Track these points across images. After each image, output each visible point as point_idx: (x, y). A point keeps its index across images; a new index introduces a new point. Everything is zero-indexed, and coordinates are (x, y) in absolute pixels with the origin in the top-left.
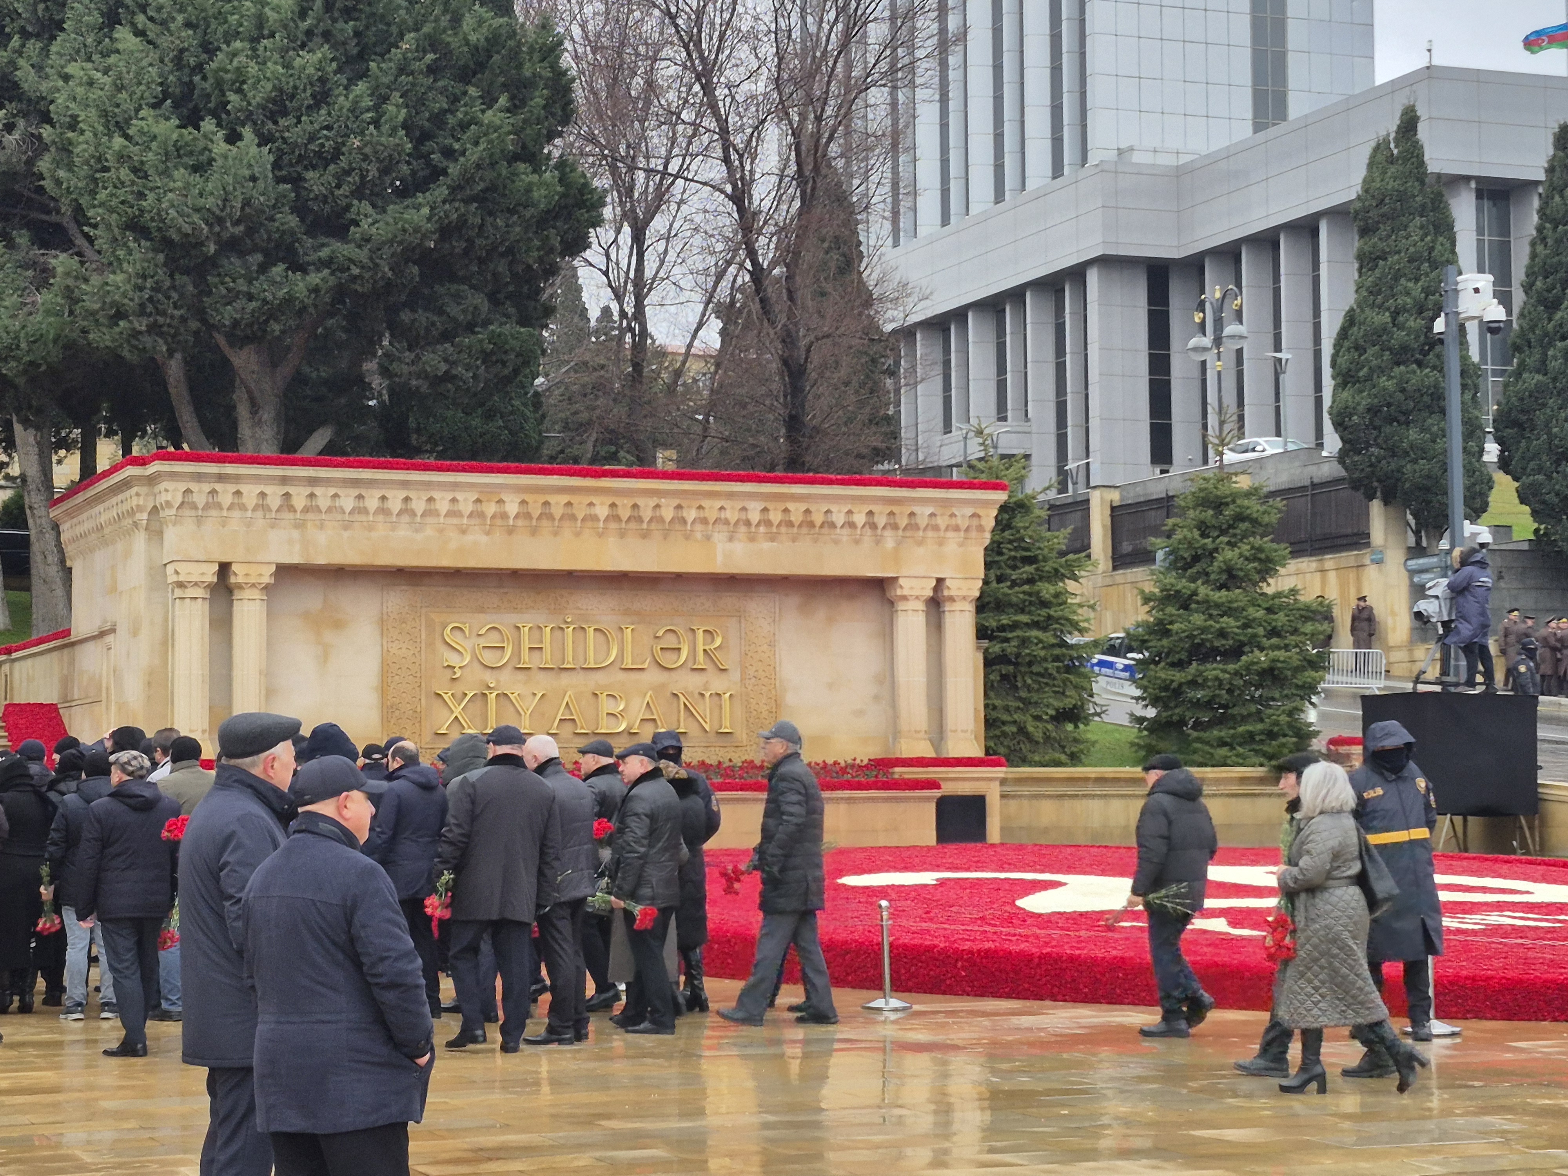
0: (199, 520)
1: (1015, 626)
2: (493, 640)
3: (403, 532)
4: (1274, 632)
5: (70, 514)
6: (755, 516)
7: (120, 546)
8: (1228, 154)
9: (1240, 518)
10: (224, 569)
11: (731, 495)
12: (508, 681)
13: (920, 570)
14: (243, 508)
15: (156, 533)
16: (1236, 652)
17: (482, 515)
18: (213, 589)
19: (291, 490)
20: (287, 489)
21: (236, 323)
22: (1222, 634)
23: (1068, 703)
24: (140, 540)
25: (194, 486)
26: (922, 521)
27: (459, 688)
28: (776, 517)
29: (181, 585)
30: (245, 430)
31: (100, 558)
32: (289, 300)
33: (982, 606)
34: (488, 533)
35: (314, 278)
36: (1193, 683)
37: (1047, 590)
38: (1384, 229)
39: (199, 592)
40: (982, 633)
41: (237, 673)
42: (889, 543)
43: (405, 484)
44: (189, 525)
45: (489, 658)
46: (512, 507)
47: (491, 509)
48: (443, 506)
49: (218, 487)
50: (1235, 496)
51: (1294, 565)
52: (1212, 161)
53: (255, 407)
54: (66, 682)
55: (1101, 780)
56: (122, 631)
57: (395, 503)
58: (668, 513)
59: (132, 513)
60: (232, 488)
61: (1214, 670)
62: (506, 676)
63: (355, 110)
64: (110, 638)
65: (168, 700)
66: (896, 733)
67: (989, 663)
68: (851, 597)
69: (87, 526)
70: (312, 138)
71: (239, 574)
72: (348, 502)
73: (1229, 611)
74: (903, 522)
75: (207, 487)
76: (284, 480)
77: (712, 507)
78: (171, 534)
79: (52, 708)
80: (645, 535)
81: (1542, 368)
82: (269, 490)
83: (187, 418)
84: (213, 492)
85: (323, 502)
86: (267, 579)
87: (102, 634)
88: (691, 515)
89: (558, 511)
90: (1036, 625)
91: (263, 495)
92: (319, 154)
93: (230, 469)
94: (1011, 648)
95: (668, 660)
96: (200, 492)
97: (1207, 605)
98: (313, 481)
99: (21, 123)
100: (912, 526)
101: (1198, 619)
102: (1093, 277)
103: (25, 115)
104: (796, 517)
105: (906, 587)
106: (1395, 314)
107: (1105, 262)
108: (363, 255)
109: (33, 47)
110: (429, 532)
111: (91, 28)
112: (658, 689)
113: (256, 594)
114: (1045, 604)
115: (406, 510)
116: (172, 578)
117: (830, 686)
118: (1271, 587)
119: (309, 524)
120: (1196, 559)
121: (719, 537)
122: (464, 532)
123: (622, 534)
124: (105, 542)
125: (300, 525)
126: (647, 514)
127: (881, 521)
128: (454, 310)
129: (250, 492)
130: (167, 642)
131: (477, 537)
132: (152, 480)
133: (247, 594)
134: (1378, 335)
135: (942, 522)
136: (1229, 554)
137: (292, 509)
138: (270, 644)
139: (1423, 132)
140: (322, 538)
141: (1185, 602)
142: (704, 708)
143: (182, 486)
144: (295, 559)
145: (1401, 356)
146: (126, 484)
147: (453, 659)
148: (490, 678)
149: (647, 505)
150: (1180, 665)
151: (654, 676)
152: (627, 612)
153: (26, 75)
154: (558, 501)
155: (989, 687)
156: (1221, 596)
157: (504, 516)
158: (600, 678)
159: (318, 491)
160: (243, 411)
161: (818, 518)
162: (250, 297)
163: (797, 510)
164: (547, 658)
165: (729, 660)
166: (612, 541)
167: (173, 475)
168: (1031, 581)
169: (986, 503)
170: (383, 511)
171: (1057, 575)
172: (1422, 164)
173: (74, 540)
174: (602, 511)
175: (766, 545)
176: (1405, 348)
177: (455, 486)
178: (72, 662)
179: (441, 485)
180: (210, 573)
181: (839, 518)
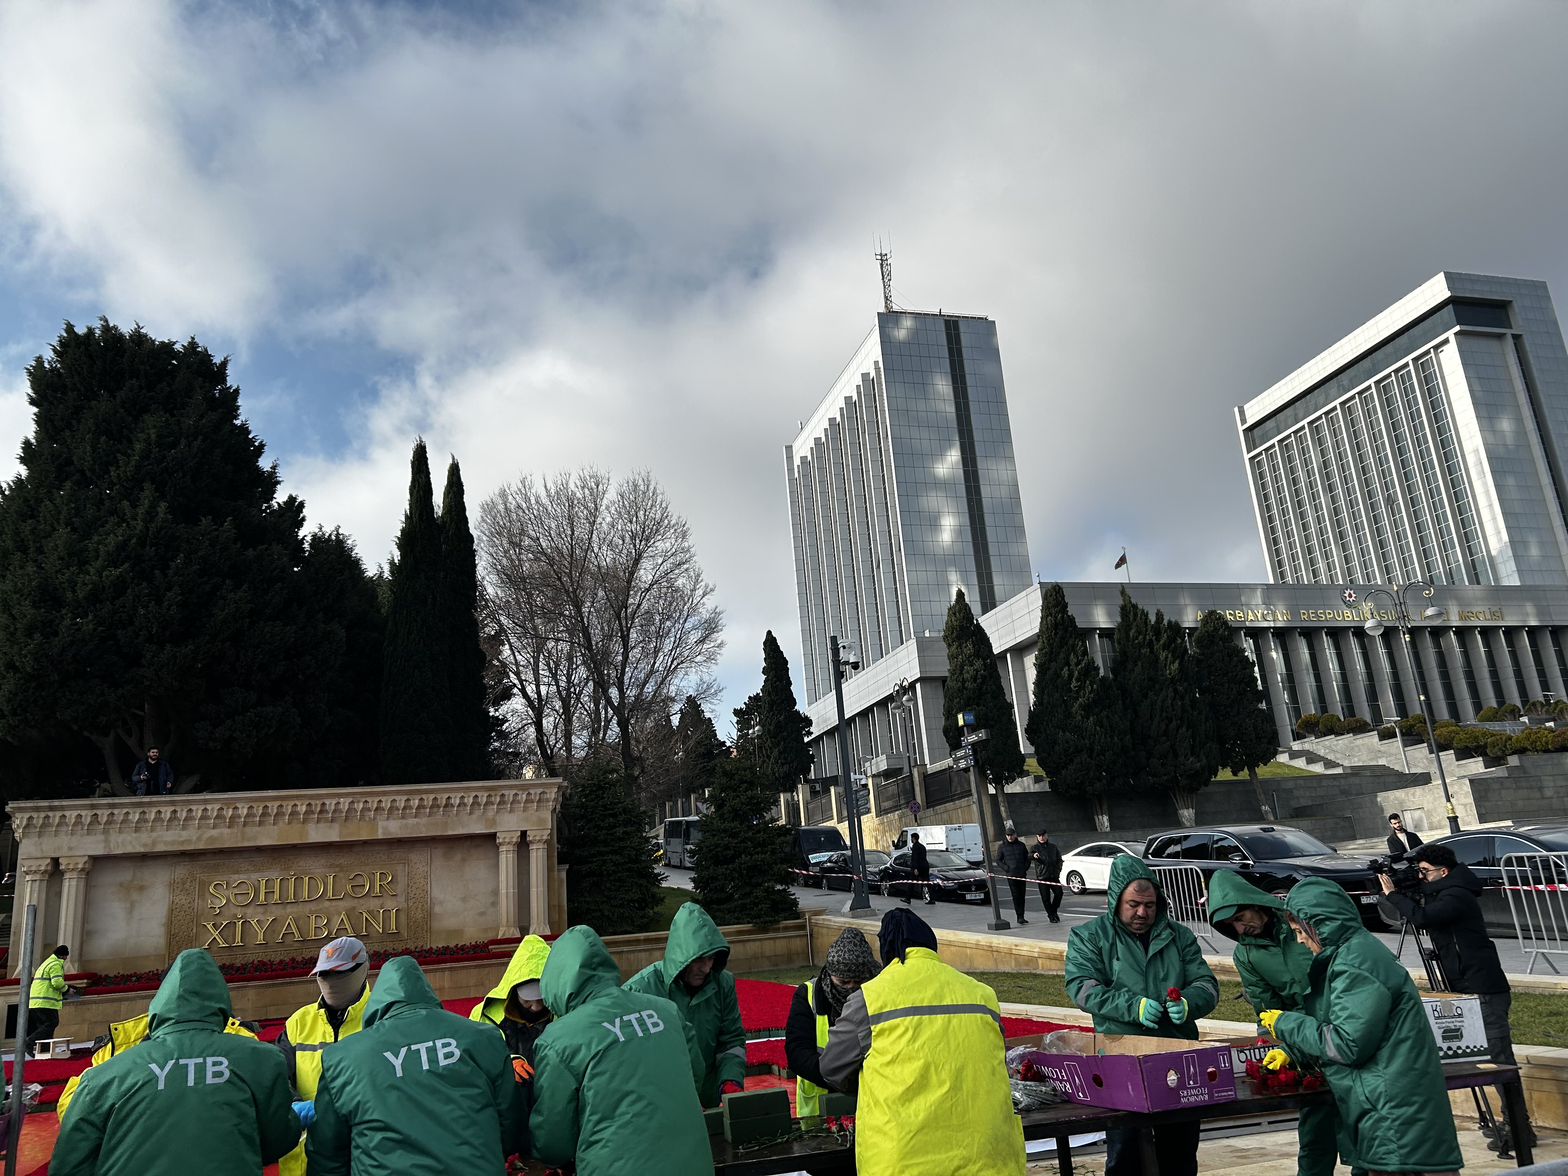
10: (55, 861)
11: (384, 793)
18: (48, 874)
19: (99, 812)
20: (95, 811)
25: (35, 815)
27: (218, 920)
28: (415, 803)
34: (229, 827)
42: (490, 813)
45: (238, 900)
46: (243, 811)
47: (229, 813)
48: (198, 813)
49: (51, 814)
58: (345, 807)
60: (59, 814)
71: (65, 864)
75: (43, 815)
77: (373, 801)
80: (331, 821)
82: (83, 813)
84: (47, 817)
86: (82, 866)
88: (360, 807)
89: (273, 812)
91: (80, 816)
96: (39, 818)
110: (190, 829)
113: (75, 875)
119: (111, 831)
122: (213, 828)
123: (316, 822)
125: (106, 832)
126: (331, 809)
129: (71, 815)
131: (221, 830)
133: (70, 875)
137: (99, 822)
138: (90, 904)
144: (100, 852)
147: (215, 903)
148: (238, 912)
152: (330, 865)
154: (273, 806)
157: (238, 816)
159: (116, 811)
163: (428, 799)
166: (310, 826)
170: (159, 820)
174: (302, 809)
177: (206, 801)
179: (196, 802)
180: (46, 864)
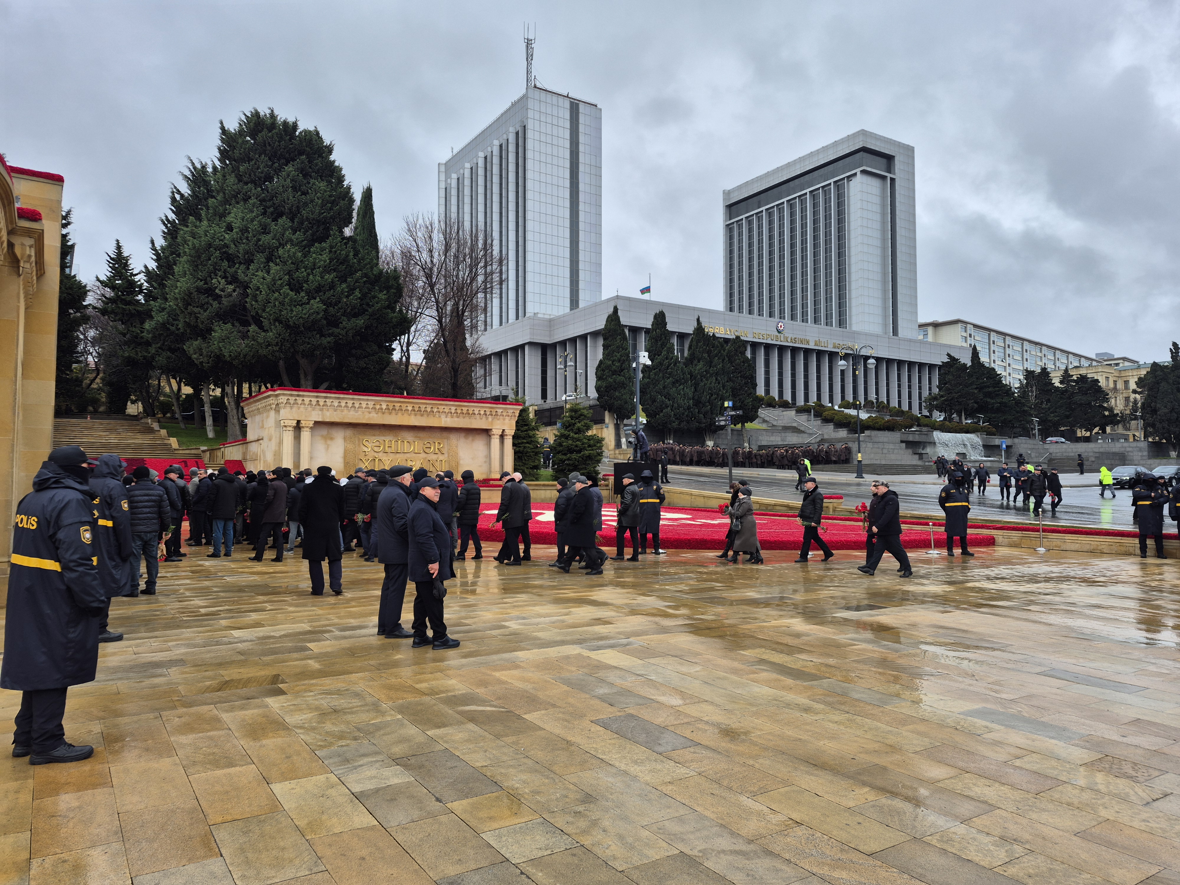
0: (291, 408)
1: (523, 443)
2: (377, 444)
3: (352, 412)
4: (589, 446)
5: (248, 405)
6: (453, 411)
7: (265, 415)
8: (564, 316)
9: (581, 415)
10: (298, 422)
11: (446, 405)
12: (381, 455)
13: (498, 427)
14: (305, 404)
15: (277, 410)
16: (580, 451)
17: (375, 408)
18: (295, 428)
20: (318, 399)
21: (303, 351)
22: (576, 446)
23: (536, 464)
24: (272, 413)
25: (290, 398)
26: (499, 414)
27: (367, 458)
28: (459, 411)
29: (285, 426)
30: (303, 382)
31: (258, 418)
32: (321, 344)
33: (514, 437)
34: (377, 414)
35: (329, 339)
36: (568, 459)
37: (531, 433)
38: (610, 339)
39: (291, 429)
40: (514, 445)
41: (302, 452)
42: (490, 419)
43: (353, 399)
44: (288, 409)
45: (376, 449)
46: (384, 406)
47: (378, 407)
48: (364, 405)
50: (580, 409)
51: (595, 427)
52: (559, 317)
53: (306, 375)
54: (244, 454)
55: (544, 485)
56: (265, 440)
57: (350, 404)
58: (429, 410)
59: (270, 405)
61: (574, 456)
62: (381, 454)
63: (342, 292)
64: (261, 441)
65: (281, 460)
66: (490, 472)
67: (515, 453)
68: (479, 434)
69: (254, 408)
70: (329, 299)
71: (303, 423)
72: (336, 403)
73: (578, 440)
74: (494, 414)
75: (294, 398)
76: (317, 397)
77: (441, 408)
78: (282, 411)
79: (240, 461)
80: (422, 415)
81: (649, 378)
83: (285, 378)
84: (296, 400)
85: (329, 404)
86: (311, 425)
87: (258, 440)
88: (435, 410)
89: (397, 408)
90: (528, 443)
91: (311, 401)
92: (330, 303)
93: (301, 393)
94: (521, 449)
95: (427, 450)
97: (573, 438)
98: (326, 397)
99: (238, 289)
100: (496, 415)
101: (570, 442)
102: (527, 348)
103: (238, 287)
104: (465, 411)
105: (494, 431)
106: (613, 361)
107: (530, 344)
108: (343, 332)
109: (243, 267)
110: (360, 413)
111: (262, 263)
112: (425, 459)
113: (308, 429)
114: (530, 437)
115: (353, 406)
116: (282, 424)
117: (472, 459)
118: (590, 433)
120: (570, 426)
121: (443, 416)
122: (370, 413)
123: (416, 415)
124: (260, 413)
125: (322, 410)
126: (423, 409)
127: (488, 413)
128: (369, 350)
129: (307, 400)
130: (280, 443)
131: (373, 415)
132: (277, 396)
133: (305, 429)
134: (608, 367)
135: (504, 414)
136: (579, 425)
137: (319, 405)
138: (312, 444)
139: (620, 313)
140: (328, 414)
141: (567, 437)
142: (437, 464)
143: (287, 398)
144: (320, 419)
145: (614, 373)
146: (269, 396)
147: (366, 449)
148: (376, 455)
149: (423, 407)
150: (565, 454)
151: (423, 455)
152: (416, 437)
153: (241, 276)
154: (397, 405)
155: (515, 459)
156: (576, 436)
157: (382, 409)
158: (408, 455)
159: (327, 400)
160: (302, 376)
161: (471, 412)
162: (309, 343)
163: (465, 410)
164: (393, 449)
165: (445, 451)
166: (413, 417)
167: (284, 394)
168: (526, 431)
169: (517, 409)
170: (346, 406)
171: (533, 429)
172: (619, 321)
173: (249, 412)
174: (410, 408)
175: (456, 419)
176: (615, 371)
177: (368, 400)
178: (247, 448)
179: (363, 400)
180: (294, 423)
181: (476, 412)
